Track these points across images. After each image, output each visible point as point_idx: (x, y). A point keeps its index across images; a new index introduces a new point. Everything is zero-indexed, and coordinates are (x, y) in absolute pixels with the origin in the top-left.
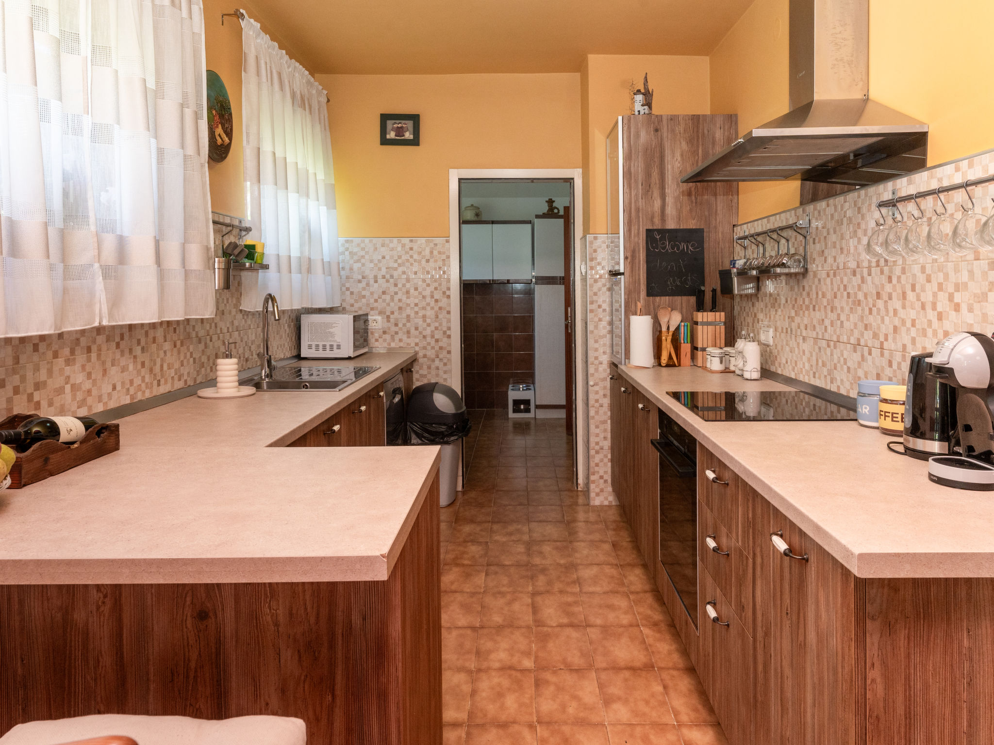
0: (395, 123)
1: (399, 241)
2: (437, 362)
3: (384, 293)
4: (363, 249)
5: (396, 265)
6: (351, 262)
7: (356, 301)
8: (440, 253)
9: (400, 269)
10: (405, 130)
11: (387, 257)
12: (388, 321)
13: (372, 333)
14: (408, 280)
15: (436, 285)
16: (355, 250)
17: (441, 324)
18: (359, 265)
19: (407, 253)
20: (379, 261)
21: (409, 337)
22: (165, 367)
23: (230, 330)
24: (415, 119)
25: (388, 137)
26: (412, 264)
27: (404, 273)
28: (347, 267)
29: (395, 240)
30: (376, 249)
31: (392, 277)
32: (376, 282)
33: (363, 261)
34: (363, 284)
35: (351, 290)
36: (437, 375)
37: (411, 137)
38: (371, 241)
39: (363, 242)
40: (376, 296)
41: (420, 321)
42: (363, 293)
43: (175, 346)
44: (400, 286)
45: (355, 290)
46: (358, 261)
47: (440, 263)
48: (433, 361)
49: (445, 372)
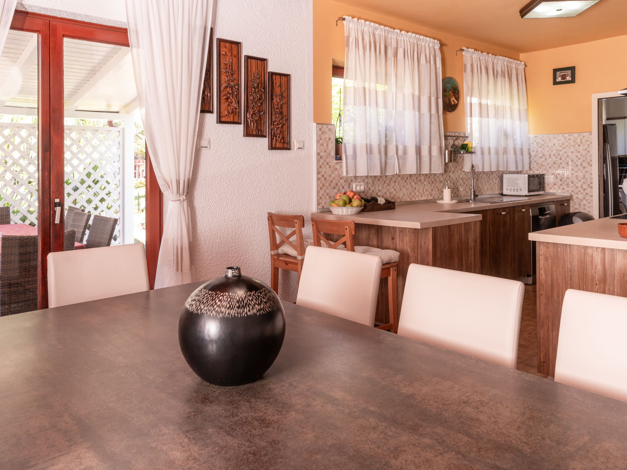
0: (561, 73)
1: (563, 136)
2: (584, 202)
3: (554, 163)
4: (543, 141)
5: (561, 148)
6: (537, 147)
7: (540, 168)
8: (586, 141)
9: (564, 151)
10: (566, 75)
11: (556, 144)
12: (557, 178)
13: (548, 185)
14: (568, 156)
15: (584, 159)
16: (539, 141)
17: (586, 181)
18: (541, 149)
19: (567, 142)
20: (552, 146)
21: (568, 187)
22: (425, 190)
23: (458, 179)
24: (572, 69)
25: (557, 80)
26: (570, 148)
27: (565, 152)
28: (535, 150)
29: (561, 135)
30: (550, 140)
31: (559, 155)
32: (550, 157)
33: (543, 147)
34: (543, 159)
35: (537, 162)
36: (584, 209)
37: (570, 79)
38: (547, 136)
39: (543, 137)
40: (550, 165)
41: (575, 179)
42: (544, 164)
43: (429, 183)
44: (563, 159)
45: (539, 162)
46: (541, 147)
47: (586, 147)
48: (582, 200)
49: (589, 207)
